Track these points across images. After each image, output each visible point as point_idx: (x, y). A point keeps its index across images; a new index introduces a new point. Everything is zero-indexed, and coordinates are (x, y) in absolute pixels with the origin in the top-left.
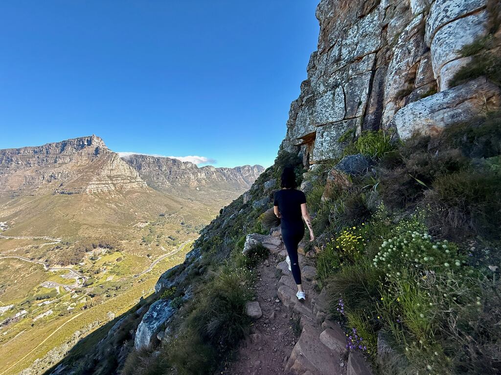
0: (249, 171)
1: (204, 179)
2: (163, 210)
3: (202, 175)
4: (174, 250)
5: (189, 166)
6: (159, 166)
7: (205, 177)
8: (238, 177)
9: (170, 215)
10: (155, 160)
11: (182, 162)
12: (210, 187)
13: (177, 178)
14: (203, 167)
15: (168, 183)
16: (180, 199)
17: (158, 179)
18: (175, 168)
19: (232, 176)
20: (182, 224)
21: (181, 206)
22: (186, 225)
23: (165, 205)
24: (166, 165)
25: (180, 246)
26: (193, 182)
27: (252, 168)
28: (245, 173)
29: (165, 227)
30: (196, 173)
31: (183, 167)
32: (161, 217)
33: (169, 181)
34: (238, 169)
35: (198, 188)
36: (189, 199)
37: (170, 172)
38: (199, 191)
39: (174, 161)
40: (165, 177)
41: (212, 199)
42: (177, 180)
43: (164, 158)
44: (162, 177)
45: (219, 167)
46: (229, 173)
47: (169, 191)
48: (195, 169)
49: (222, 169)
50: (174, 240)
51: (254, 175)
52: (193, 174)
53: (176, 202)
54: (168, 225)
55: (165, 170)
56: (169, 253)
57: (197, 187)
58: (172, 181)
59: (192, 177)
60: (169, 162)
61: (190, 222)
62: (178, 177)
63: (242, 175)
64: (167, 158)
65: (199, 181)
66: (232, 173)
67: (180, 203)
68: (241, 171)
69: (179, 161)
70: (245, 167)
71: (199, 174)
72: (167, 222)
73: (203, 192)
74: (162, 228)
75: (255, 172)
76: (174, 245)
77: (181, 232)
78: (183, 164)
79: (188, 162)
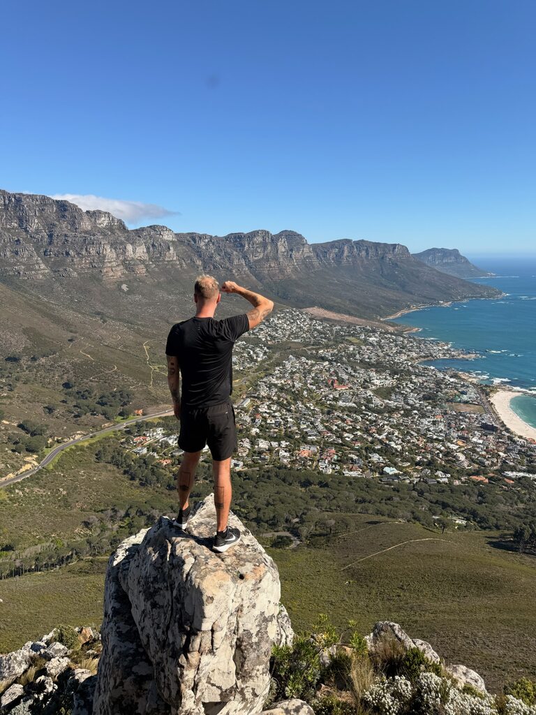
0: (265, 247)
1: (143, 262)
2: (18, 343)
3: (138, 252)
4: (28, 467)
5: (103, 222)
6: (21, 220)
7: (146, 257)
8: (236, 262)
9: (34, 359)
10: (10, 201)
11: (84, 211)
12: (159, 285)
13: (68, 254)
14: (142, 229)
15: (43, 266)
16: (70, 315)
17: (17, 253)
18: (64, 227)
19: (218, 258)
20: (67, 385)
21: (70, 335)
22: (75, 389)
23: (25, 331)
24: (38, 218)
25: (48, 452)
26: (111, 267)
27: (275, 239)
28: (254, 252)
29: (15, 393)
30: (122, 243)
31: (86, 225)
32: (9, 365)
33: (46, 262)
34: (237, 240)
35: (124, 287)
36: (98, 314)
37: (51, 236)
38: (129, 292)
39: (63, 206)
40: (37, 249)
41: (161, 317)
42: (69, 260)
43: (32, 197)
44: (28, 251)
45: (185, 232)
46: (212, 248)
47: (47, 288)
48: (118, 232)
49: (193, 237)
50: (33, 434)
51: (276, 259)
52: (114, 245)
53: (58, 321)
54: (26, 388)
55: (37, 231)
56: (11, 475)
57: (122, 283)
58: (54, 263)
59: (109, 253)
60: (48, 210)
61: (92, 383)
62: (72, 253)
63: (245, 257)
64: (44, 199)
65: (128, 265)
66: (218, 250)
67: (67, 325)
68: (243, 246)
69: (75, 209)
70: (254, 234)
71: (130, 247)
72: (23, 379)
73: (138, 297)
74: (8, 397)
75: (282, 249)
76: (30, 450)
77: (59, 411)
78: (86, 218)
79: (100, 212)
